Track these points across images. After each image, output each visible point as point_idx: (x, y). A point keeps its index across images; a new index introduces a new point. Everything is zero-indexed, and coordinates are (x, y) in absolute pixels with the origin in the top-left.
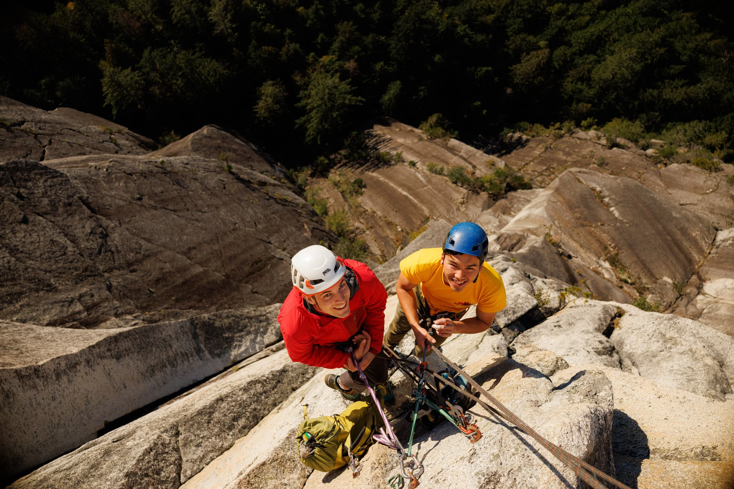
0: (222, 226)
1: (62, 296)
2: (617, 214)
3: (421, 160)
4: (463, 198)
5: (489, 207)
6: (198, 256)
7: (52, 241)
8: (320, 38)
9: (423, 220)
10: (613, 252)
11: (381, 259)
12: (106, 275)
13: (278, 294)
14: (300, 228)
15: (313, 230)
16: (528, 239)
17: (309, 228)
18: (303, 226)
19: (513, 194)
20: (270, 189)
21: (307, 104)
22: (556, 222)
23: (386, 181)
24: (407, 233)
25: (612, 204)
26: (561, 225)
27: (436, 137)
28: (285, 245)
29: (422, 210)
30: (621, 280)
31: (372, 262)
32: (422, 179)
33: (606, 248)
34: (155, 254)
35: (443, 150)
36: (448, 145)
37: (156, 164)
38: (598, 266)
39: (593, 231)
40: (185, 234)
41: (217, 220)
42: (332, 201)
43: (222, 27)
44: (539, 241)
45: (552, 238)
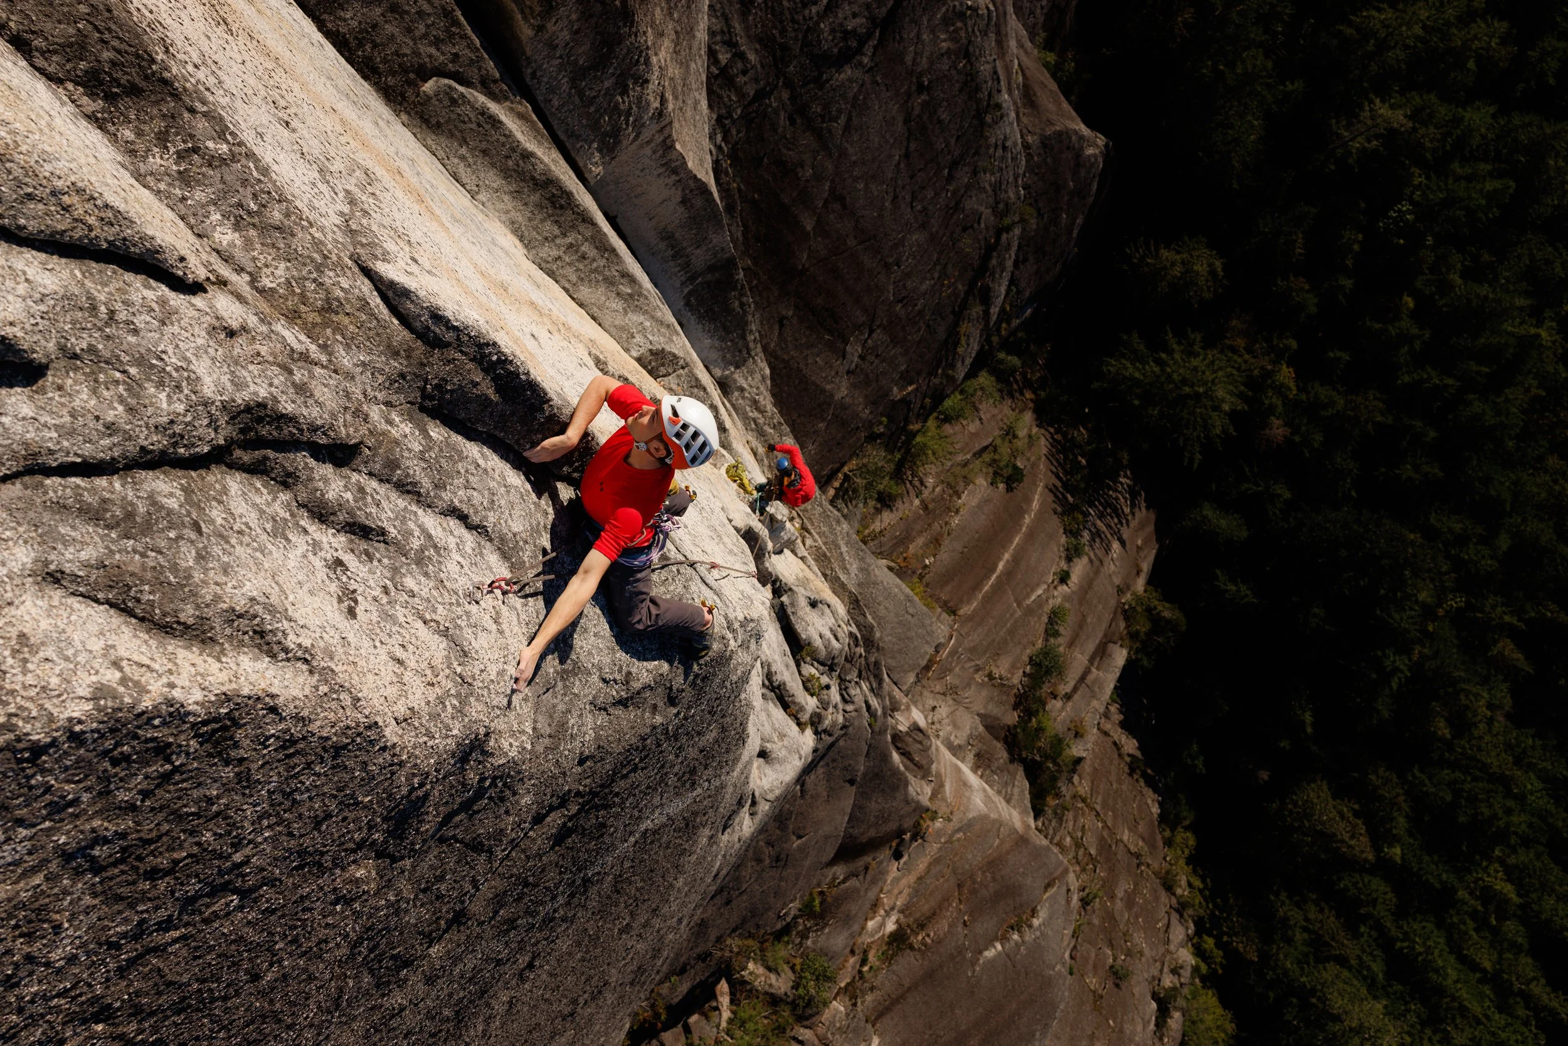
0: (890, 244)
1: (737, 26)
2: (989, 954)
3: (1073, 592)
4: (1001, 678)
5: (986, 727)
6: (832, 216)
8: (1339, 354)
9: (951, 604)
10: (917, 939)
11: (867, 532)
12: (780, 82)
13: (783, 361)
14: (906, 379)
15: (905, 402)
16: (923, 782)
17: (909, 394)
18: (911, 384)
19: (1020, 773)
20: (975, 313)
21: (1170, 353)
22: (960, 835)
23: (1024, 529)
24: (921, 577)
25: (1007, 946)
26: (956, 844)
27: (1127, 618)
28: (870, 358)
29: (969, 602)
30: (865, 952)
31: (858, 517)
32: (1033, 597)
33: (922, 926)
34: (825, 147)
35: (1100, 635)
36: (1111, 645)
37: (994, 92)
38: (887, 908)
39: (950, 905)
40: (867, 185)
41: (900, 233)
42: (974, 427)
43: (1346, 134)
44: (920, 797)
45: (929, 822)
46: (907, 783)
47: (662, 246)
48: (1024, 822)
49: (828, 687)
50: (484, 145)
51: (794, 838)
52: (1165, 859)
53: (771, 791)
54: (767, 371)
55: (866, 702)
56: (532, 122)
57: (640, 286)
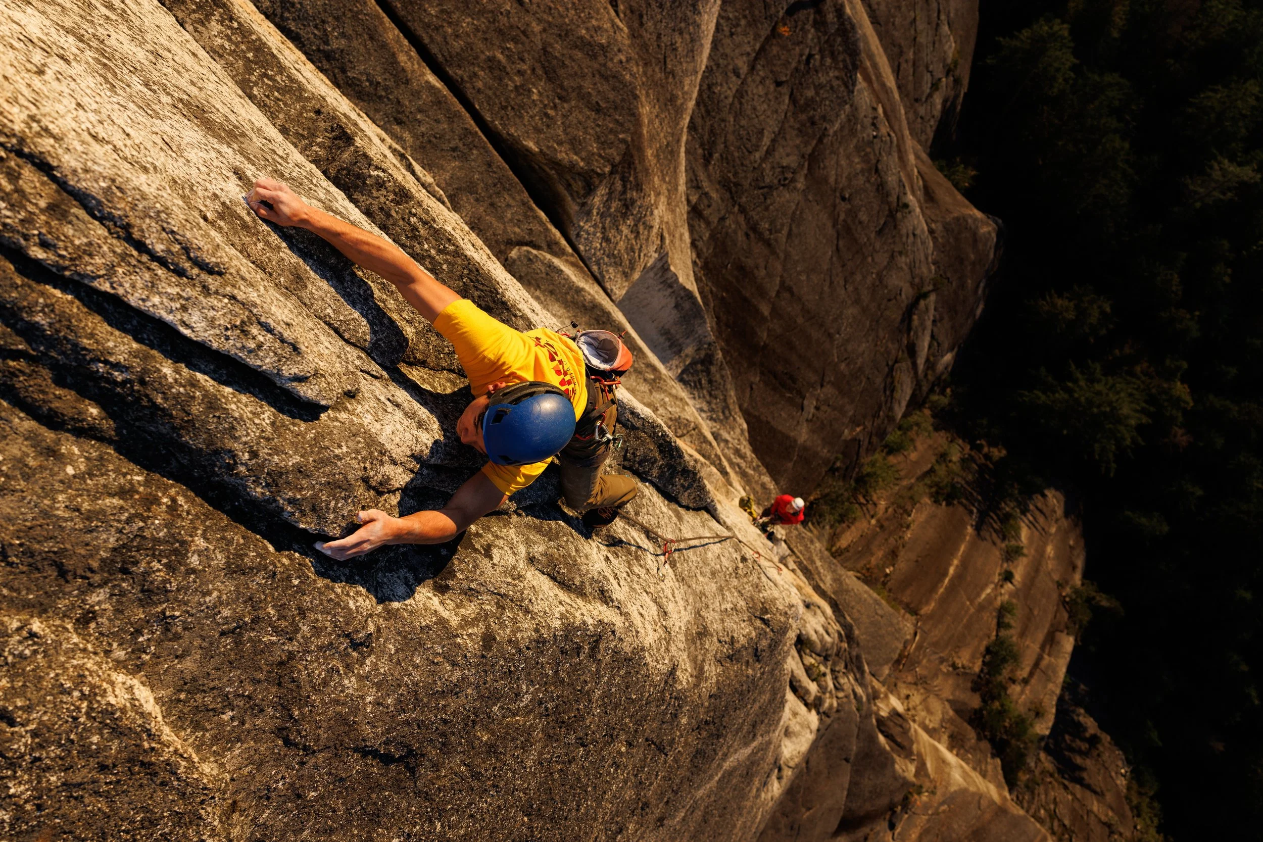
0: (831, 318)
1: (702, 176)
3: (1017, 590)
4: (963, 667)
5: (957, 711)
6: (783, 303)
7: (761, 132)
9: (912, 606)
11: (834, 549)
12: (736, 208)
13: (755, 417)
14: (854, 422)
15: (855, 440)
16: (907, 761)
17: (858, 434)
18: (858, 426)
19: (990, 752)
20: (905, 365)
21: (1076, 381)
22: (945, 807)
23: (968, 538)
24: (884, 584)
26: (942, 816)
27: (1069, 611)
28: (824, 408)
29: (927, 603)
31: (826, 536)
32: (983, 596)
34: (774, 252)
35: (1047, 625)
36: (1058, 634)
37: (901, 195)
40: (808, 276)
41: (838, 309)
42: (913, 456)
43: (1202, 190)
44: (906, 774)
45: (916, 796)
46: (893, 762)
47: (662, 339)
48: (1000, 795)
49: (824, 675)
50: (551, 287)
51: (804, 810)
52: (1135, 827)
53: (792, 759)
54: (745, 426)
55: (853, 691)
56: (581, 268)
57: (660, 373)
